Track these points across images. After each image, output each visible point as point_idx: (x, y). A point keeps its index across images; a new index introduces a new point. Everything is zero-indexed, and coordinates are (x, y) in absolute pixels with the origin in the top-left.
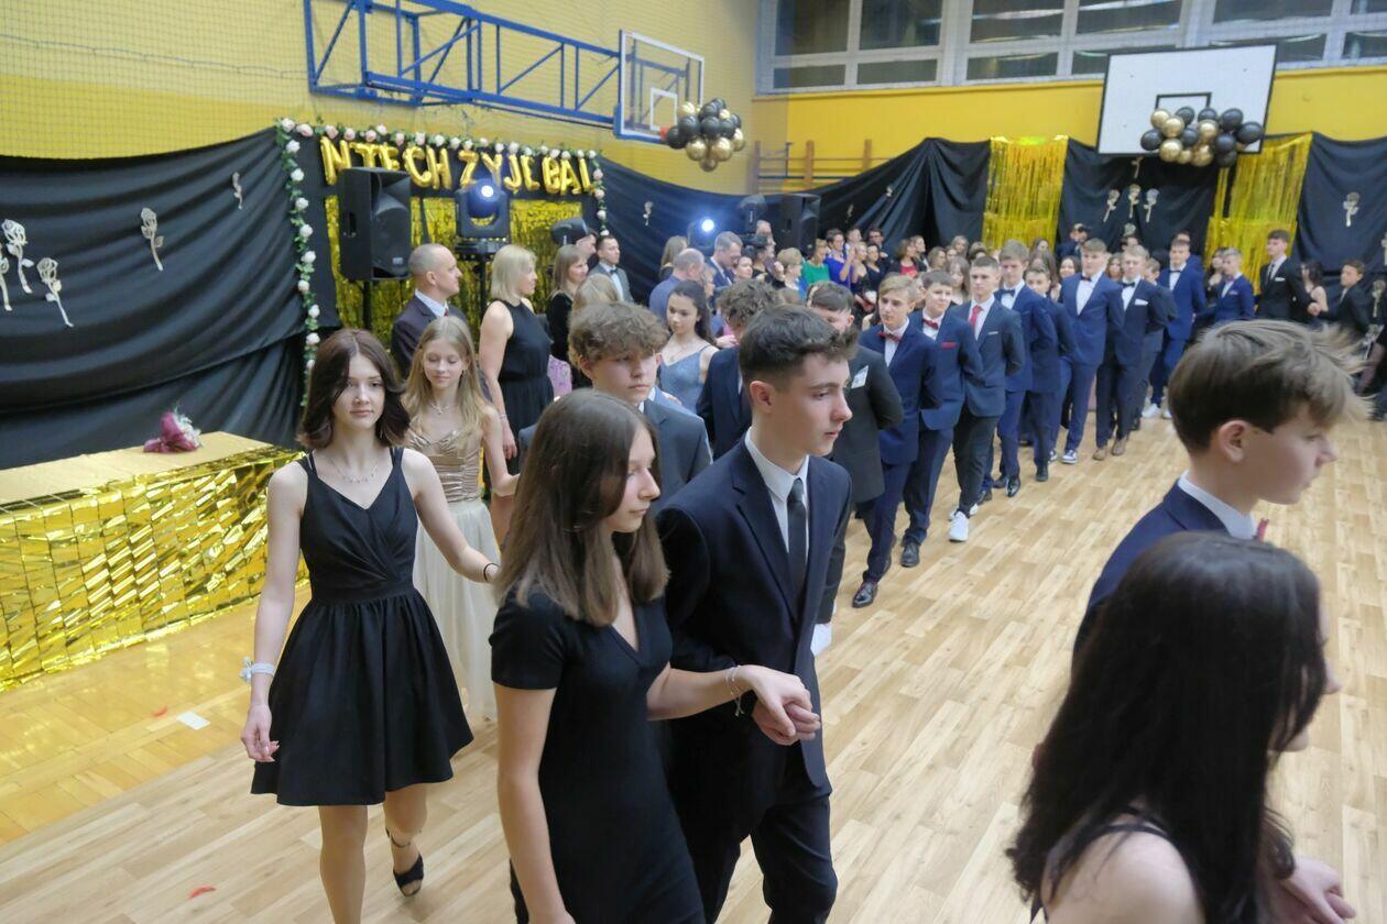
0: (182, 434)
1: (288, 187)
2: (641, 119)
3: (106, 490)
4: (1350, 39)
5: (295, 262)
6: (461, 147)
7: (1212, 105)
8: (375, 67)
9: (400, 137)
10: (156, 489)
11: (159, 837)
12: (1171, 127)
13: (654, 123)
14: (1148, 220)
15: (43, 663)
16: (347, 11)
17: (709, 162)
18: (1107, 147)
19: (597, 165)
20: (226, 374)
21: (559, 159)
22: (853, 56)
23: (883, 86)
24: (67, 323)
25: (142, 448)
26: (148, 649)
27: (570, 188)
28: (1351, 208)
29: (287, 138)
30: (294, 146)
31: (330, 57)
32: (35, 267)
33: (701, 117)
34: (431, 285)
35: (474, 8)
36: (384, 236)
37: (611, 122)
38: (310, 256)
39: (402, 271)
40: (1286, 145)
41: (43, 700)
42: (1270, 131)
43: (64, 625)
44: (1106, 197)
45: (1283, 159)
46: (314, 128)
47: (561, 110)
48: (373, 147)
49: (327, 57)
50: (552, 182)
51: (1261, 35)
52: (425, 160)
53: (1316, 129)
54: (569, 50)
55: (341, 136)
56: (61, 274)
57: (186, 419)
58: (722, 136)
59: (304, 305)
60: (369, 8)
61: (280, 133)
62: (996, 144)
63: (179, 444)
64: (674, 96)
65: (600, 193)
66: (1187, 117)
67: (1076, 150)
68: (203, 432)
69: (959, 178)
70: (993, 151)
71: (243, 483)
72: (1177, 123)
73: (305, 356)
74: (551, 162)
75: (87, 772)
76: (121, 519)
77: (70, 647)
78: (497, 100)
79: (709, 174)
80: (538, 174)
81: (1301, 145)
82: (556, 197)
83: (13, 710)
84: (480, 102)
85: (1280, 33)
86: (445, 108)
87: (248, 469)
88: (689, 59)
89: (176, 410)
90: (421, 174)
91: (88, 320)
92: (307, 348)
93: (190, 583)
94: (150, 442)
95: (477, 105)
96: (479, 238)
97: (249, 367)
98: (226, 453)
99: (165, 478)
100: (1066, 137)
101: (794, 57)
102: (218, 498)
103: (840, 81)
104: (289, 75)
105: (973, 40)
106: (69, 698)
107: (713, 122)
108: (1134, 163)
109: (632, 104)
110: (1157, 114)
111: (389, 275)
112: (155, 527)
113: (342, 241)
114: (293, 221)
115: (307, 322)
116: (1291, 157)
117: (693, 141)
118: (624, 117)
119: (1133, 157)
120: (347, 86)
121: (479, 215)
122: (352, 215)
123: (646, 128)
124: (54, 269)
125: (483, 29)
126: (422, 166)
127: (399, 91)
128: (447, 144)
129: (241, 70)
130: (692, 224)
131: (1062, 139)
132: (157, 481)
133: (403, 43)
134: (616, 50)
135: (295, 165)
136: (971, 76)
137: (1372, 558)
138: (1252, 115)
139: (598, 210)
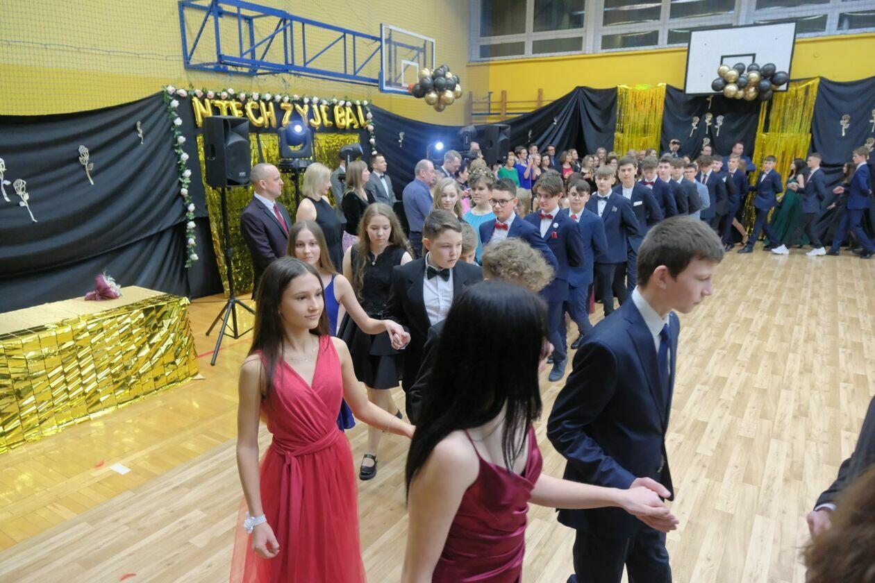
0: (109, 288)
1: (172, 129)
2: (396, 79)
3: (61, 325)
4: (842, 17)
5: (178, 177)
6: (282, 101)
7: (756, 62)
8: (225, 52)
9: (242, 96)
10: (93, 323)
11: (100, 543)
12: (730, 77)
13: (405, 82)
14: (717, 135)
15: (25, 436)
16: (207, 17)
17: (440, 105)
18: (689, 90)
19: (369, 110)
20: (136, 249)
21: (344, 106)
22: (530, 36)
23: (549, 54)
24: (34, 220)
25: (83, 298)
26: (93, 425)
27: (352, 125)
28: (845, 124)
29: (171, 98)
30: (175, 103)
31: (197, 46)
32: (12, 184)
33: (433, 78)
34: (263, 189)
35: (287, 12)
36: (233, 159)
37: (377, 82)
38: (188, 173)
39: (246, 180)
40: (804, 86)
41: (26, 459)
42: (792, 78)
43: (38, 411)
44: (691, 122)
45: (801, 94)
46: (187, 92)
47: (345, 75)
48: (226, 102)
49: (195, 46)
50: (341, 121)
51: (786, 16)
52: (259, 109)
53: (821, 75)
54: (349, 37)
55: (205, 96)
56: (28, 189)
57: (112, 279)
58: (447, 89)
59: (185, 204)
60: (221, 13)
61: (166, 95)
62: (621, 89)
63: (107, 295)
64: (417, 65)
65: (371, 127)
66: (740, 68)
67: (672, 92)
68: (123, 286)
69: (598, 112)
70: (619, 94)
71: (149, 317)
72: (734, 73)
73: (187, 236)
74: (339, 109)
75: (55, 504)
76: (72, 343)
77: (42, 425)
78: (304, 70)
79: (439, 113)
80: (331, 116)
81: (813, 84)
82: (344, 131)
83: (7, 466)
84: (293, 72)
85: (798, 15)
86: (271, 75)
87: (152, 309)
88: (425, 40)
89: (104, 273)
90: (257, 118)
91: (46, 218)
92: (188, 231)
93: (117, 382)
94: (89, 294)
95: (291, 73)
96: (294, 158)
97: (151, 244)
98: (138, 299)
99: (98, 316)
100: (665, 84)
101: (492, 38)
102: (132, 328)
103: (523, 53)
104: (171, 58)
105: (605, 23)
106: (42, 457)
107: (442, 80)
108: (708, 99)
109: (390, 70)
110: (721, 68)
111: (237, 184)
112: (93, 348)
113: (206, 162)
114: (176, 151)
115: (187, 214)
116: (807, 92)
117: (429, 92)
118: (385, 78)
119: (706, 96)
120: (208, 64)
121: (295, 144)
122: (212, 146)
123: (400, 85)
124: (24, 186)
125: (294, 25)
126: (258, 113)
127: (242, 66)
128: (273, 99)
129: (140, 56)
130: (430, 146)
131: (662, 85)
132: (94, 318)
133: (243, 36)
134: (379, 37)
135: (176, 115)
136: (603, 47)
137: (861, 344)
138: (782, 67)
139: (370, 139)
